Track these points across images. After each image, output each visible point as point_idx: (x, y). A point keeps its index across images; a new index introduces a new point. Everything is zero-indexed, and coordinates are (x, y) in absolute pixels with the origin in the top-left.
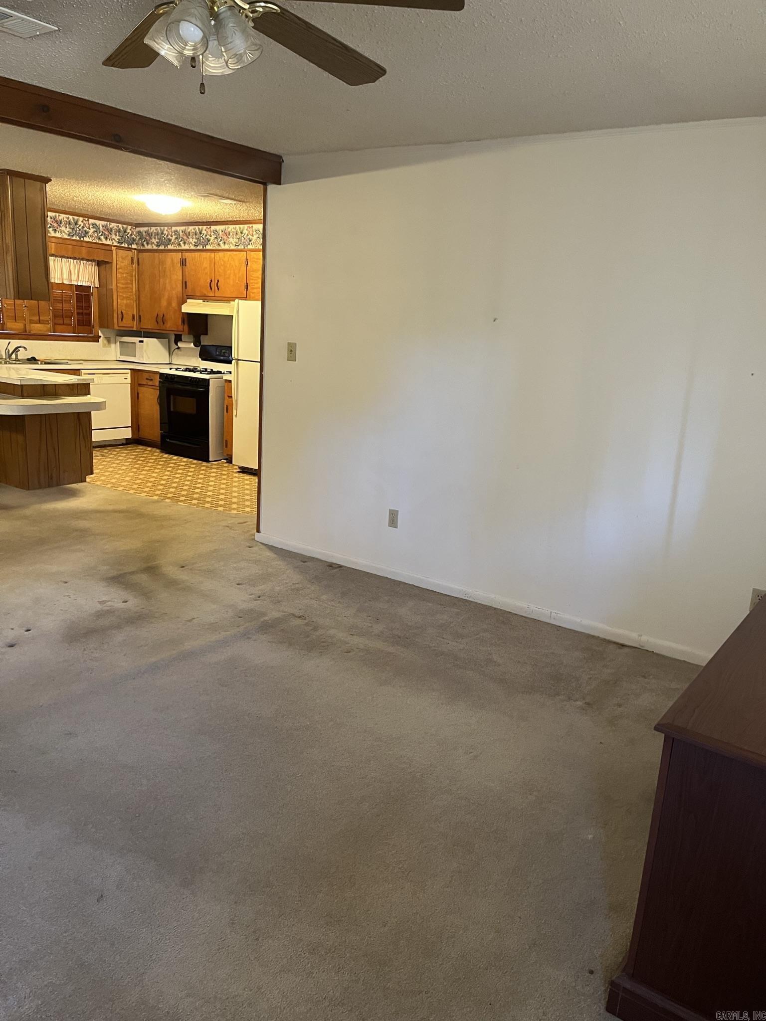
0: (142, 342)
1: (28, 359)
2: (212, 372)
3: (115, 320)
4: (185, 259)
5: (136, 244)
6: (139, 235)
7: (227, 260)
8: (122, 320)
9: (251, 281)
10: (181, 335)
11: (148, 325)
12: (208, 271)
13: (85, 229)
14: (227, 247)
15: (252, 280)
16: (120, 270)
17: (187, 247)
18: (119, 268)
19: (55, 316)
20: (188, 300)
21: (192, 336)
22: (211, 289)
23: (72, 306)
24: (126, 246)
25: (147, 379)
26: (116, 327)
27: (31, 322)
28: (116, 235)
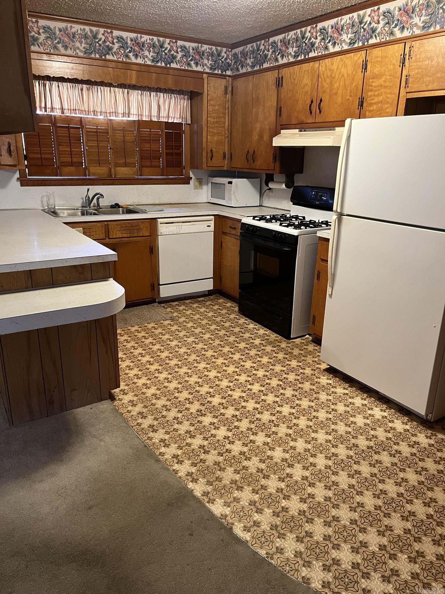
0: (230, 183)
1: (112, 207)
3: (204, 160)
4: (282, 77)
5: (231, 70)
6: (234, 58)
7: (336, 68)
8: (211, 159)
9: (370, 94)
10: (273, 174)
11: (239, 163)
12: (308, 88)
13: (173, 52)
14: (337, 49)
15: (372, 90)
16: (212, 102)
17: (285, 61)
18: (211, 100)
19: (142, 158)
20: (282, 131)
21: (284, 175)
22: (311, 113)
23: (161, 146)
24: (220, 72)
25: (230, 227)
26: (205, 166)
27: (117, 165)
28: (208, 60)
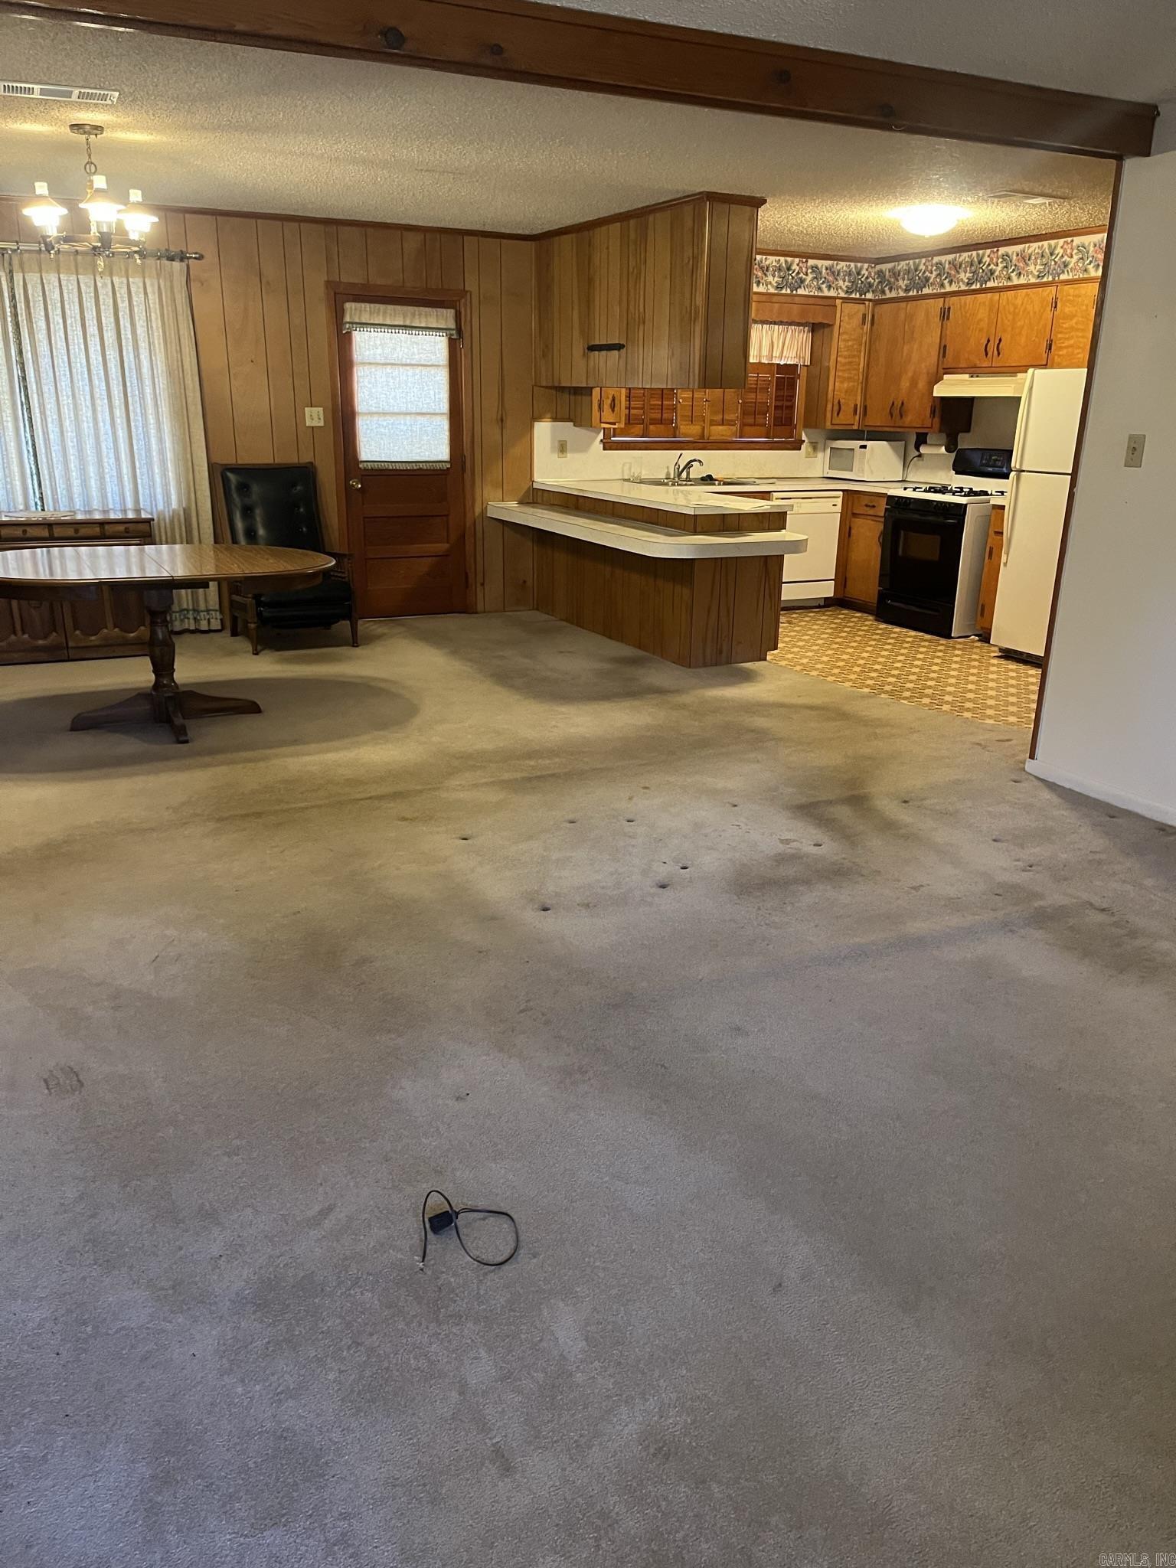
0: (864, 447)
1: (703, 479)
2: (971, 493)
3: (829, 415)
4: (949, 308)
5: (873, 291)
6: (879, 276)
7: (1020, 303)
8: (838, 414)
9: (1059, 336)
10: (927, 434)
11: (877, 420)
12: (984, 325)
13: (801, 275)
14: (1023, 281)
15: (1061, 333)
16: (844, 337)
17: (954, 288)
18: (844, 333)
19: (744, 413)
20: (945, 377)
21: (944, 435)
22: (987, 354)
23: (768, 398)
24: (858, 296)
25: (867, 506)
26: (828, 424)
27: (713, 423)
28: (844, 281)
